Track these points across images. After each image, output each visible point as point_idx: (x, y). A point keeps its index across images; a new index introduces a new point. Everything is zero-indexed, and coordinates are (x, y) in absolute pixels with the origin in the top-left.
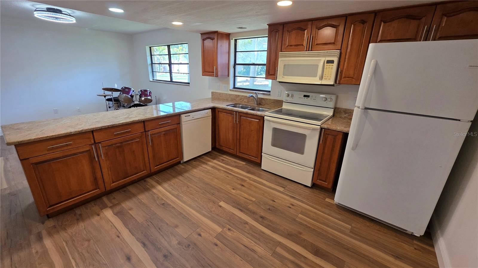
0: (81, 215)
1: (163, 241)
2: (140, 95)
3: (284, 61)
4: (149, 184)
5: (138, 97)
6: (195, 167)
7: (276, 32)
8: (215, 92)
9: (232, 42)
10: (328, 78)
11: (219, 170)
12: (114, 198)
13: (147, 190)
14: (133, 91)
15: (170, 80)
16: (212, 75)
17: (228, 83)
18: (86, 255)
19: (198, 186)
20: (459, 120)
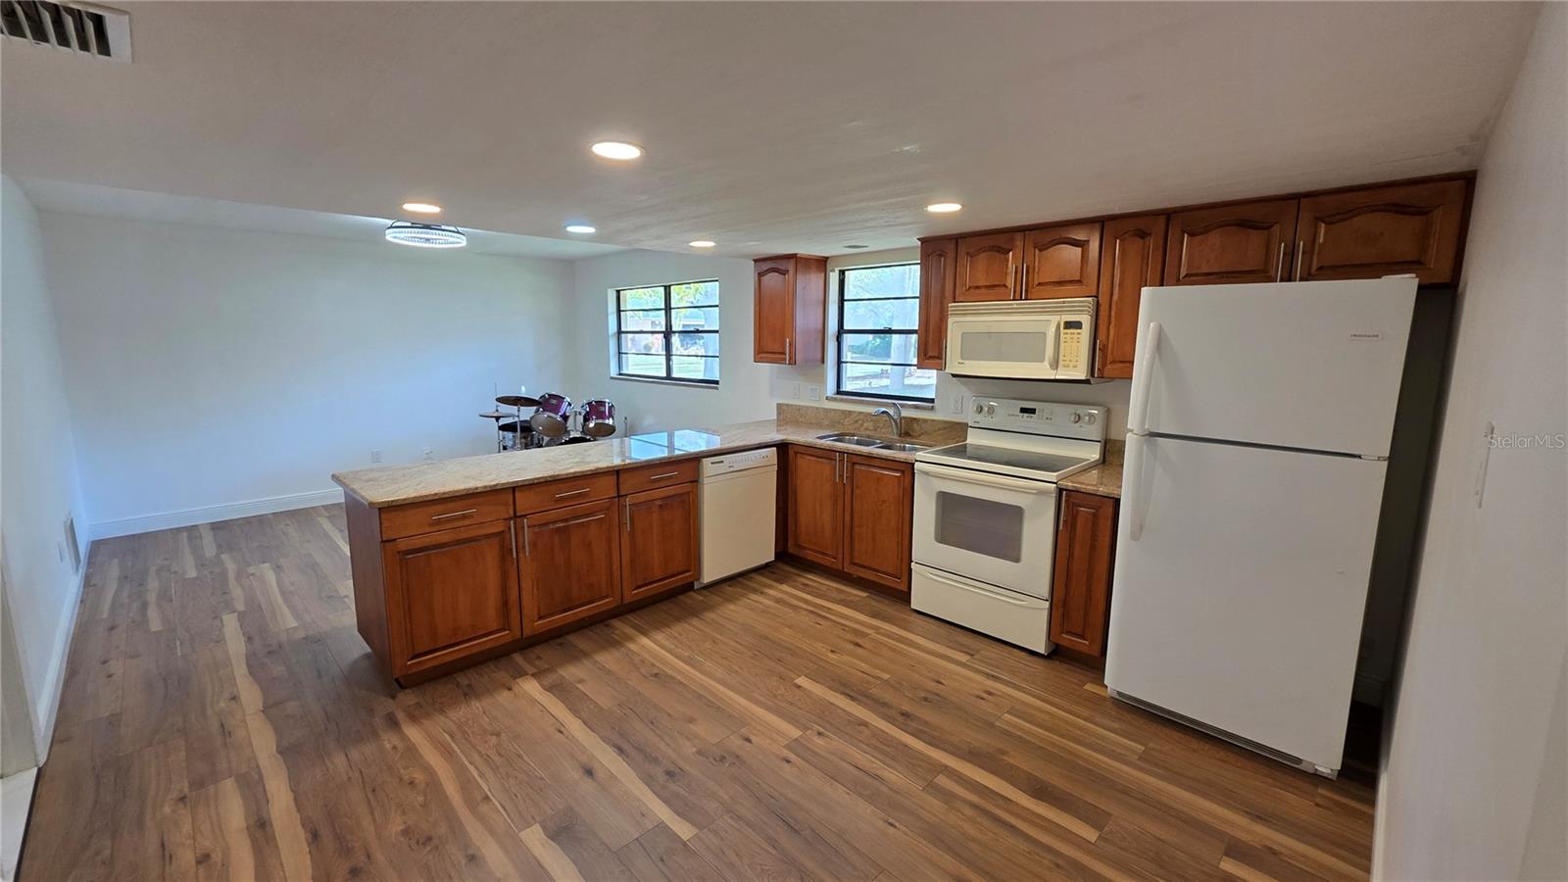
0: (469, 686)
1: (662, 746)
2: (584, 417)
3: (963, 323)
4: (617, 632)
5: (580, 419)
6: (730, 599)
7: (940, 255)
8: (787, 405)
9: (834, 278)
10: (1071, 364)
11: (795, 608)
12: (539, 658)
13: (613, 643)
14: (570, 404)
15: (664, 375)
16: (781, 361)
17: (822, 379)
18: (496, 758)
19: (739, 640)
20: (1360, 457)
